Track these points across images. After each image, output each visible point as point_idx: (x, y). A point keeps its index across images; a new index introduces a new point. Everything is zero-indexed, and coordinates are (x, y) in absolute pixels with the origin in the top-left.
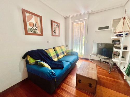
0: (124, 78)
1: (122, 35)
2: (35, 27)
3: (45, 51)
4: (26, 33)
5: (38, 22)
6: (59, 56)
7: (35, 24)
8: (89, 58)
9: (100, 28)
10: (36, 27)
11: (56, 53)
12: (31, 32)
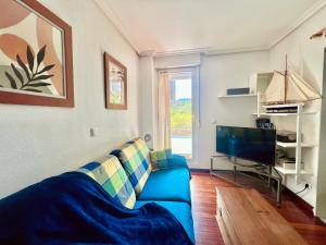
0: (312, 213)
1: (296, 108)
2: (38, 68)
3: (90, 174)
5: (52, 46)
6: (137, 181)
7: (36, 51)
8: (210, 168)
9: (230, 92)
10: (42, 66)
11: (127, 172)
12: (14, 86)
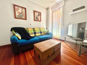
3: (26, 29)
4: (15, 18)
6: (36, 34)
7: (21, 13)
8: (64, 40)
12: (19, 17)
